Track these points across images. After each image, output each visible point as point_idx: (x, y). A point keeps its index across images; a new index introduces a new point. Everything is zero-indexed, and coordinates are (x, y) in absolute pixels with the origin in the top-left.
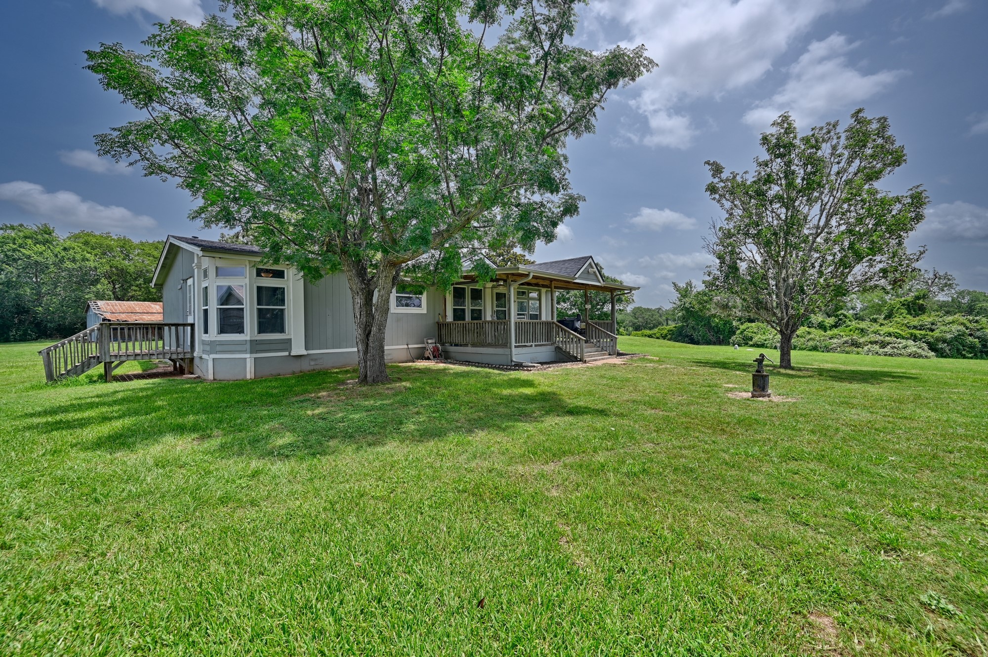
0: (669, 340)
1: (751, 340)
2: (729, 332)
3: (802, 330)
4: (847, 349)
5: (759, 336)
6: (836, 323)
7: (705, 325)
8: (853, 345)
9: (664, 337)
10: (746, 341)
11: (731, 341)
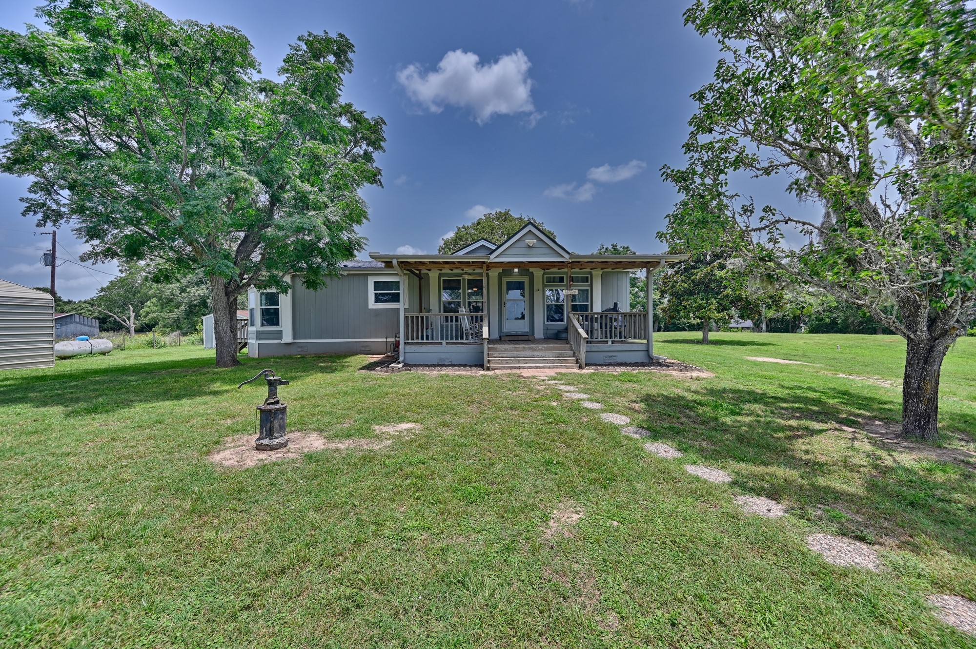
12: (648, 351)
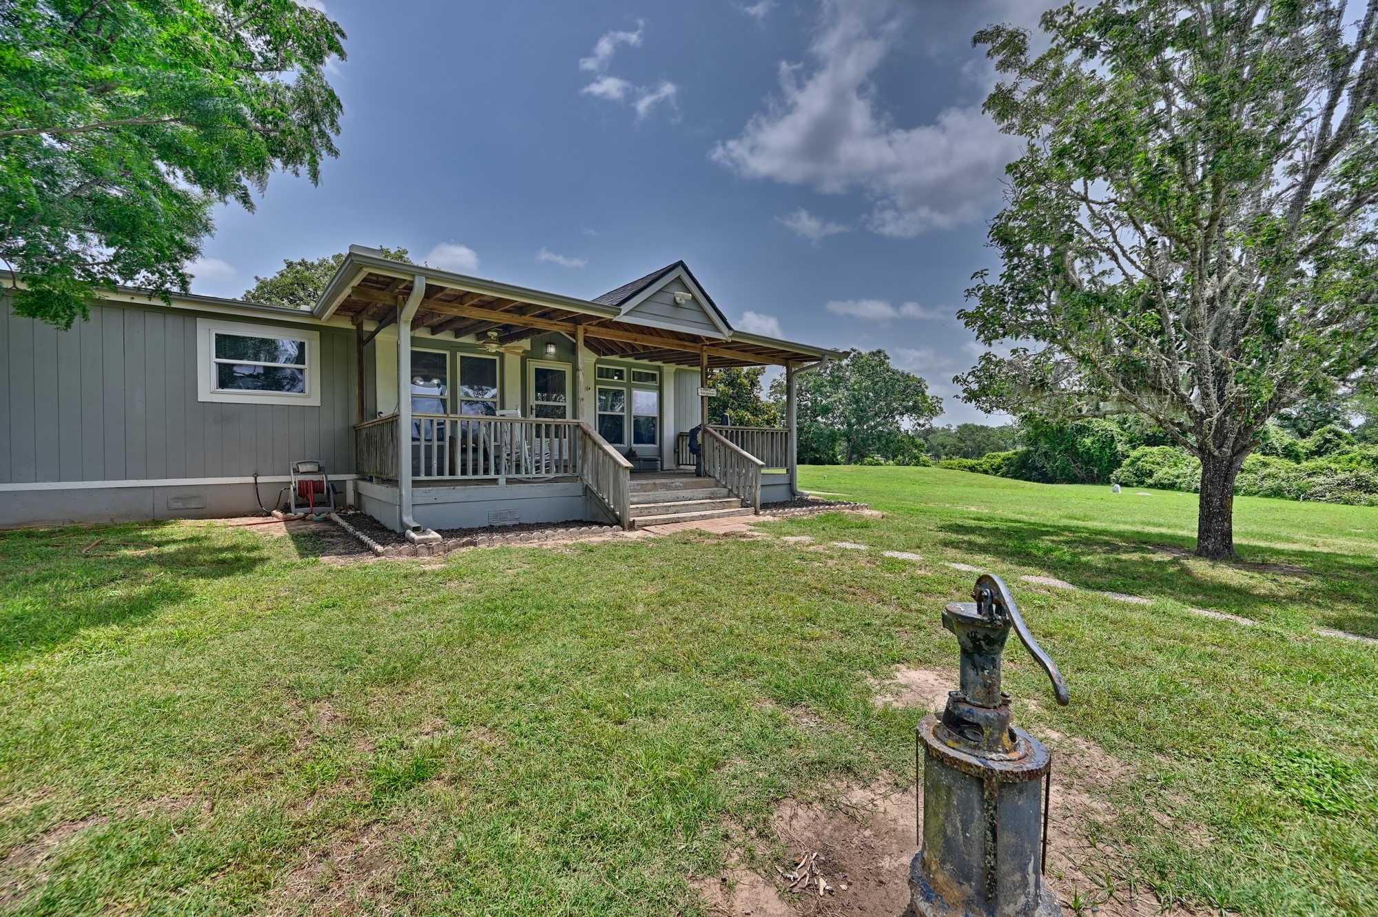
0: (1003, 476)
1: (1151, 476)
2: (1110, 461)
3: (1252, 459)
4: (1346, 495)
5: (1166, 469)
6: (1320, 447)
7: (1066, 450)
8: (1359, 487)
9: (996, 470)
10: (1141, 478)
11: (1113, 477)
12: (791, 485)
